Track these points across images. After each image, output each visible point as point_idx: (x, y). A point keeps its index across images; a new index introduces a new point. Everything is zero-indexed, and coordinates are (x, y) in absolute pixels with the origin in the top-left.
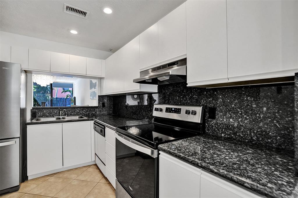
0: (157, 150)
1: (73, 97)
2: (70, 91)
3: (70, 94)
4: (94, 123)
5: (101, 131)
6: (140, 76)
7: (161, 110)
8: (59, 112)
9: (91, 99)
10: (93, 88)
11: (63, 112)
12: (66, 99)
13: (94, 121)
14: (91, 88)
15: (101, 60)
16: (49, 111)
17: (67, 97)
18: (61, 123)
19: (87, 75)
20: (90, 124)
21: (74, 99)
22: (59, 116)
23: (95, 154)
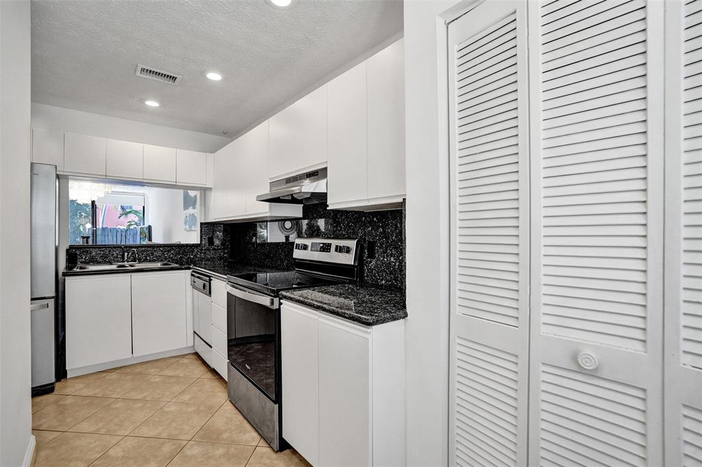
0: (278, 299)
1: (146, 225)
2: (136, 212)
3: (136, 219)
4: (192, 275)
5: (204, 286)
6: (271, 189)
7: (305, 247)
8: (123, 255)
9: (185, 229)
10: (191, 208)
11: (130, 253)
12: (127, 230)
13: (191, 271)
14: (186, 207)
15: (205, 154)
16: (102, 252)
17: (130, 225)
18: (129, 274)
19: (178, 184)
20: (183, 277)
21: (147, 231)
22: (123, 262)
23: (194, 332)
